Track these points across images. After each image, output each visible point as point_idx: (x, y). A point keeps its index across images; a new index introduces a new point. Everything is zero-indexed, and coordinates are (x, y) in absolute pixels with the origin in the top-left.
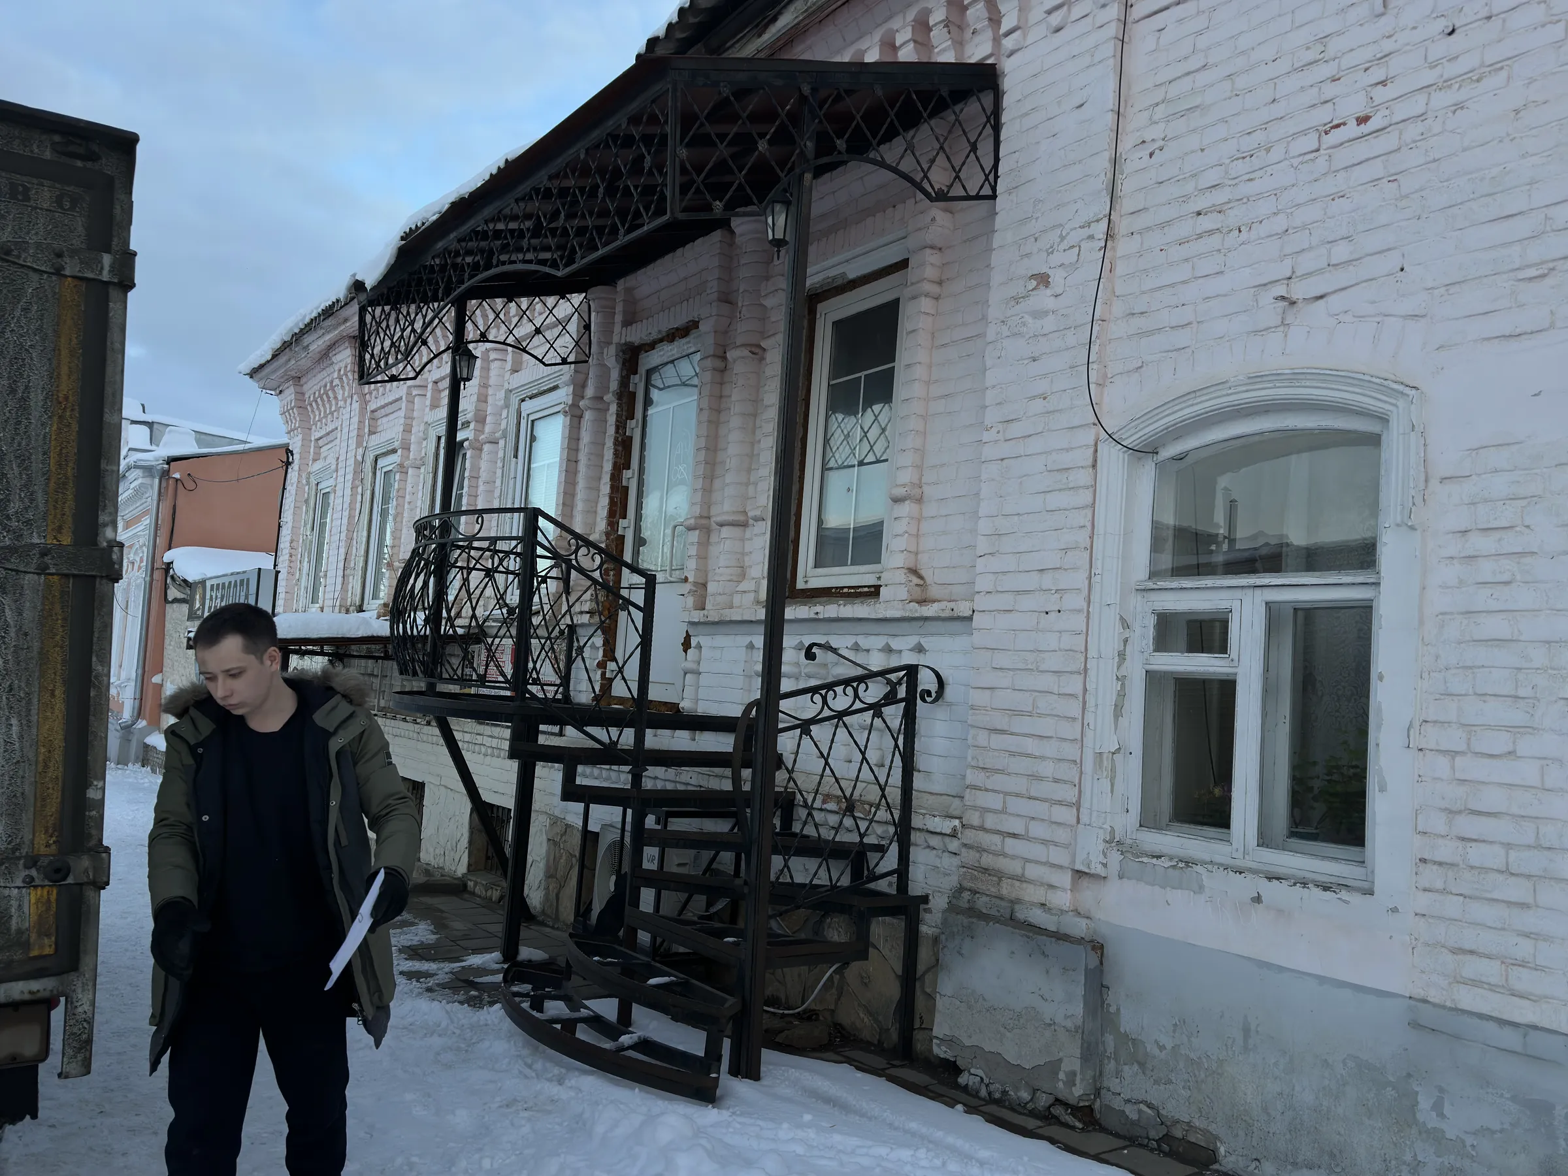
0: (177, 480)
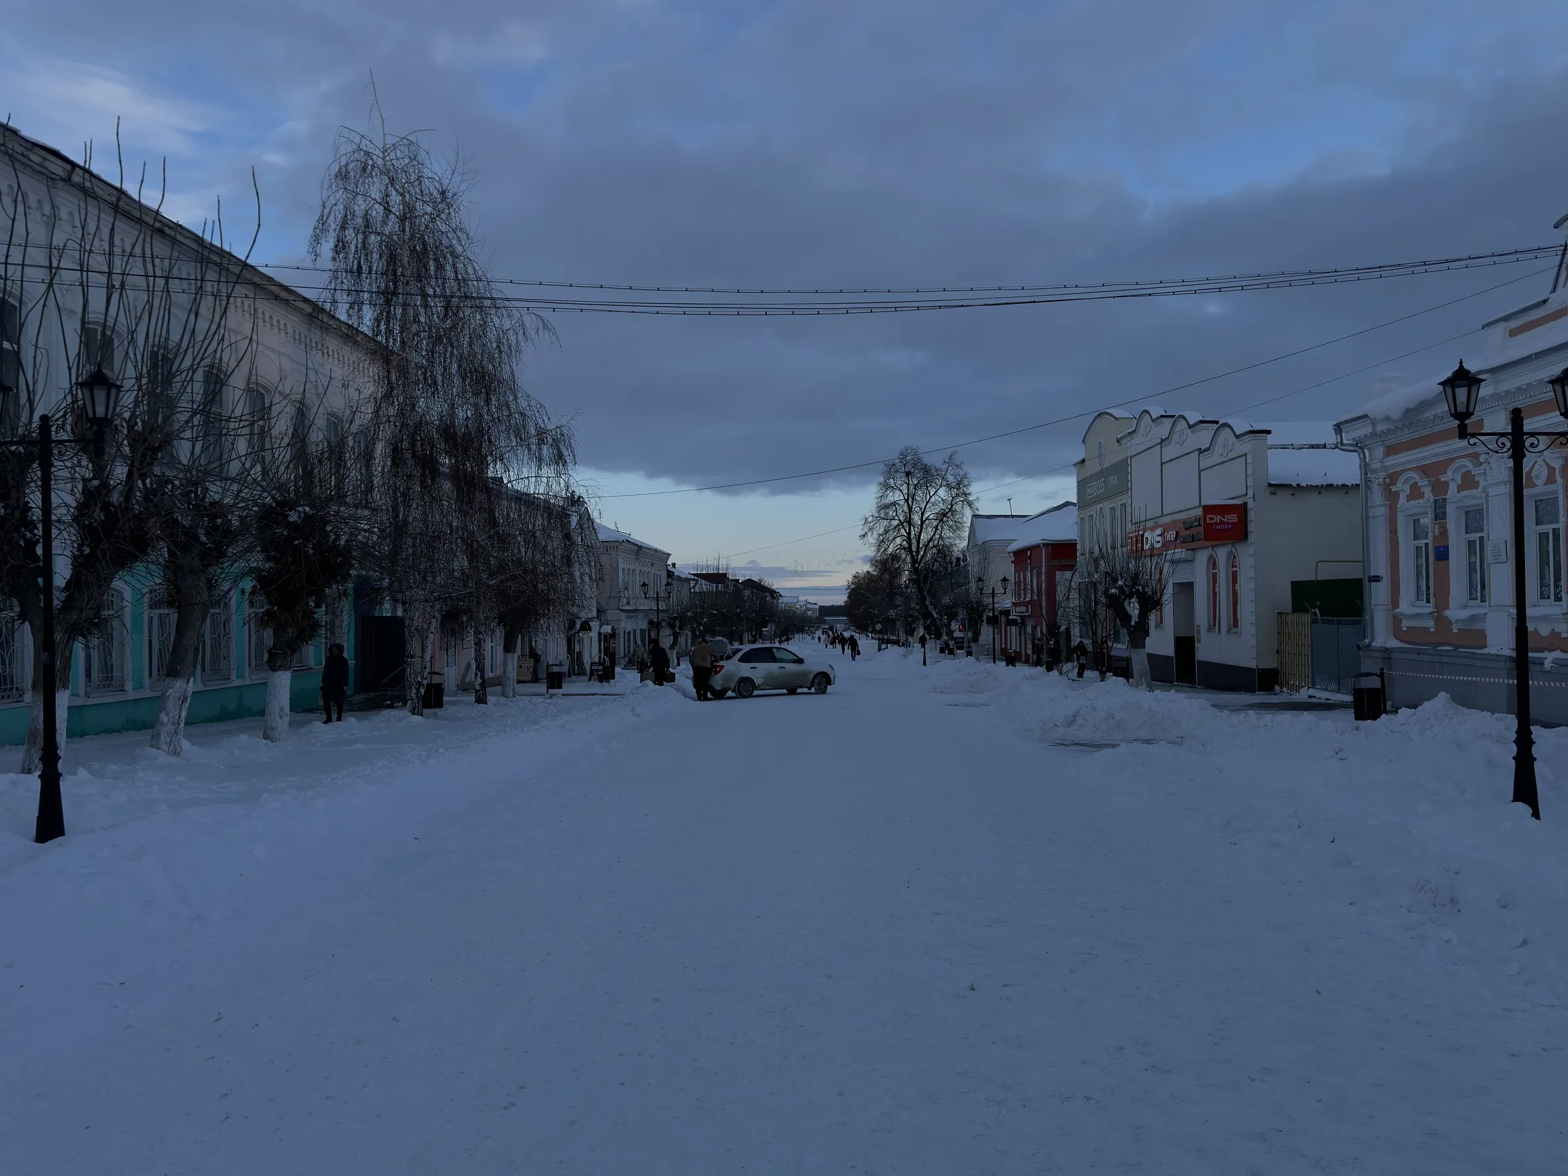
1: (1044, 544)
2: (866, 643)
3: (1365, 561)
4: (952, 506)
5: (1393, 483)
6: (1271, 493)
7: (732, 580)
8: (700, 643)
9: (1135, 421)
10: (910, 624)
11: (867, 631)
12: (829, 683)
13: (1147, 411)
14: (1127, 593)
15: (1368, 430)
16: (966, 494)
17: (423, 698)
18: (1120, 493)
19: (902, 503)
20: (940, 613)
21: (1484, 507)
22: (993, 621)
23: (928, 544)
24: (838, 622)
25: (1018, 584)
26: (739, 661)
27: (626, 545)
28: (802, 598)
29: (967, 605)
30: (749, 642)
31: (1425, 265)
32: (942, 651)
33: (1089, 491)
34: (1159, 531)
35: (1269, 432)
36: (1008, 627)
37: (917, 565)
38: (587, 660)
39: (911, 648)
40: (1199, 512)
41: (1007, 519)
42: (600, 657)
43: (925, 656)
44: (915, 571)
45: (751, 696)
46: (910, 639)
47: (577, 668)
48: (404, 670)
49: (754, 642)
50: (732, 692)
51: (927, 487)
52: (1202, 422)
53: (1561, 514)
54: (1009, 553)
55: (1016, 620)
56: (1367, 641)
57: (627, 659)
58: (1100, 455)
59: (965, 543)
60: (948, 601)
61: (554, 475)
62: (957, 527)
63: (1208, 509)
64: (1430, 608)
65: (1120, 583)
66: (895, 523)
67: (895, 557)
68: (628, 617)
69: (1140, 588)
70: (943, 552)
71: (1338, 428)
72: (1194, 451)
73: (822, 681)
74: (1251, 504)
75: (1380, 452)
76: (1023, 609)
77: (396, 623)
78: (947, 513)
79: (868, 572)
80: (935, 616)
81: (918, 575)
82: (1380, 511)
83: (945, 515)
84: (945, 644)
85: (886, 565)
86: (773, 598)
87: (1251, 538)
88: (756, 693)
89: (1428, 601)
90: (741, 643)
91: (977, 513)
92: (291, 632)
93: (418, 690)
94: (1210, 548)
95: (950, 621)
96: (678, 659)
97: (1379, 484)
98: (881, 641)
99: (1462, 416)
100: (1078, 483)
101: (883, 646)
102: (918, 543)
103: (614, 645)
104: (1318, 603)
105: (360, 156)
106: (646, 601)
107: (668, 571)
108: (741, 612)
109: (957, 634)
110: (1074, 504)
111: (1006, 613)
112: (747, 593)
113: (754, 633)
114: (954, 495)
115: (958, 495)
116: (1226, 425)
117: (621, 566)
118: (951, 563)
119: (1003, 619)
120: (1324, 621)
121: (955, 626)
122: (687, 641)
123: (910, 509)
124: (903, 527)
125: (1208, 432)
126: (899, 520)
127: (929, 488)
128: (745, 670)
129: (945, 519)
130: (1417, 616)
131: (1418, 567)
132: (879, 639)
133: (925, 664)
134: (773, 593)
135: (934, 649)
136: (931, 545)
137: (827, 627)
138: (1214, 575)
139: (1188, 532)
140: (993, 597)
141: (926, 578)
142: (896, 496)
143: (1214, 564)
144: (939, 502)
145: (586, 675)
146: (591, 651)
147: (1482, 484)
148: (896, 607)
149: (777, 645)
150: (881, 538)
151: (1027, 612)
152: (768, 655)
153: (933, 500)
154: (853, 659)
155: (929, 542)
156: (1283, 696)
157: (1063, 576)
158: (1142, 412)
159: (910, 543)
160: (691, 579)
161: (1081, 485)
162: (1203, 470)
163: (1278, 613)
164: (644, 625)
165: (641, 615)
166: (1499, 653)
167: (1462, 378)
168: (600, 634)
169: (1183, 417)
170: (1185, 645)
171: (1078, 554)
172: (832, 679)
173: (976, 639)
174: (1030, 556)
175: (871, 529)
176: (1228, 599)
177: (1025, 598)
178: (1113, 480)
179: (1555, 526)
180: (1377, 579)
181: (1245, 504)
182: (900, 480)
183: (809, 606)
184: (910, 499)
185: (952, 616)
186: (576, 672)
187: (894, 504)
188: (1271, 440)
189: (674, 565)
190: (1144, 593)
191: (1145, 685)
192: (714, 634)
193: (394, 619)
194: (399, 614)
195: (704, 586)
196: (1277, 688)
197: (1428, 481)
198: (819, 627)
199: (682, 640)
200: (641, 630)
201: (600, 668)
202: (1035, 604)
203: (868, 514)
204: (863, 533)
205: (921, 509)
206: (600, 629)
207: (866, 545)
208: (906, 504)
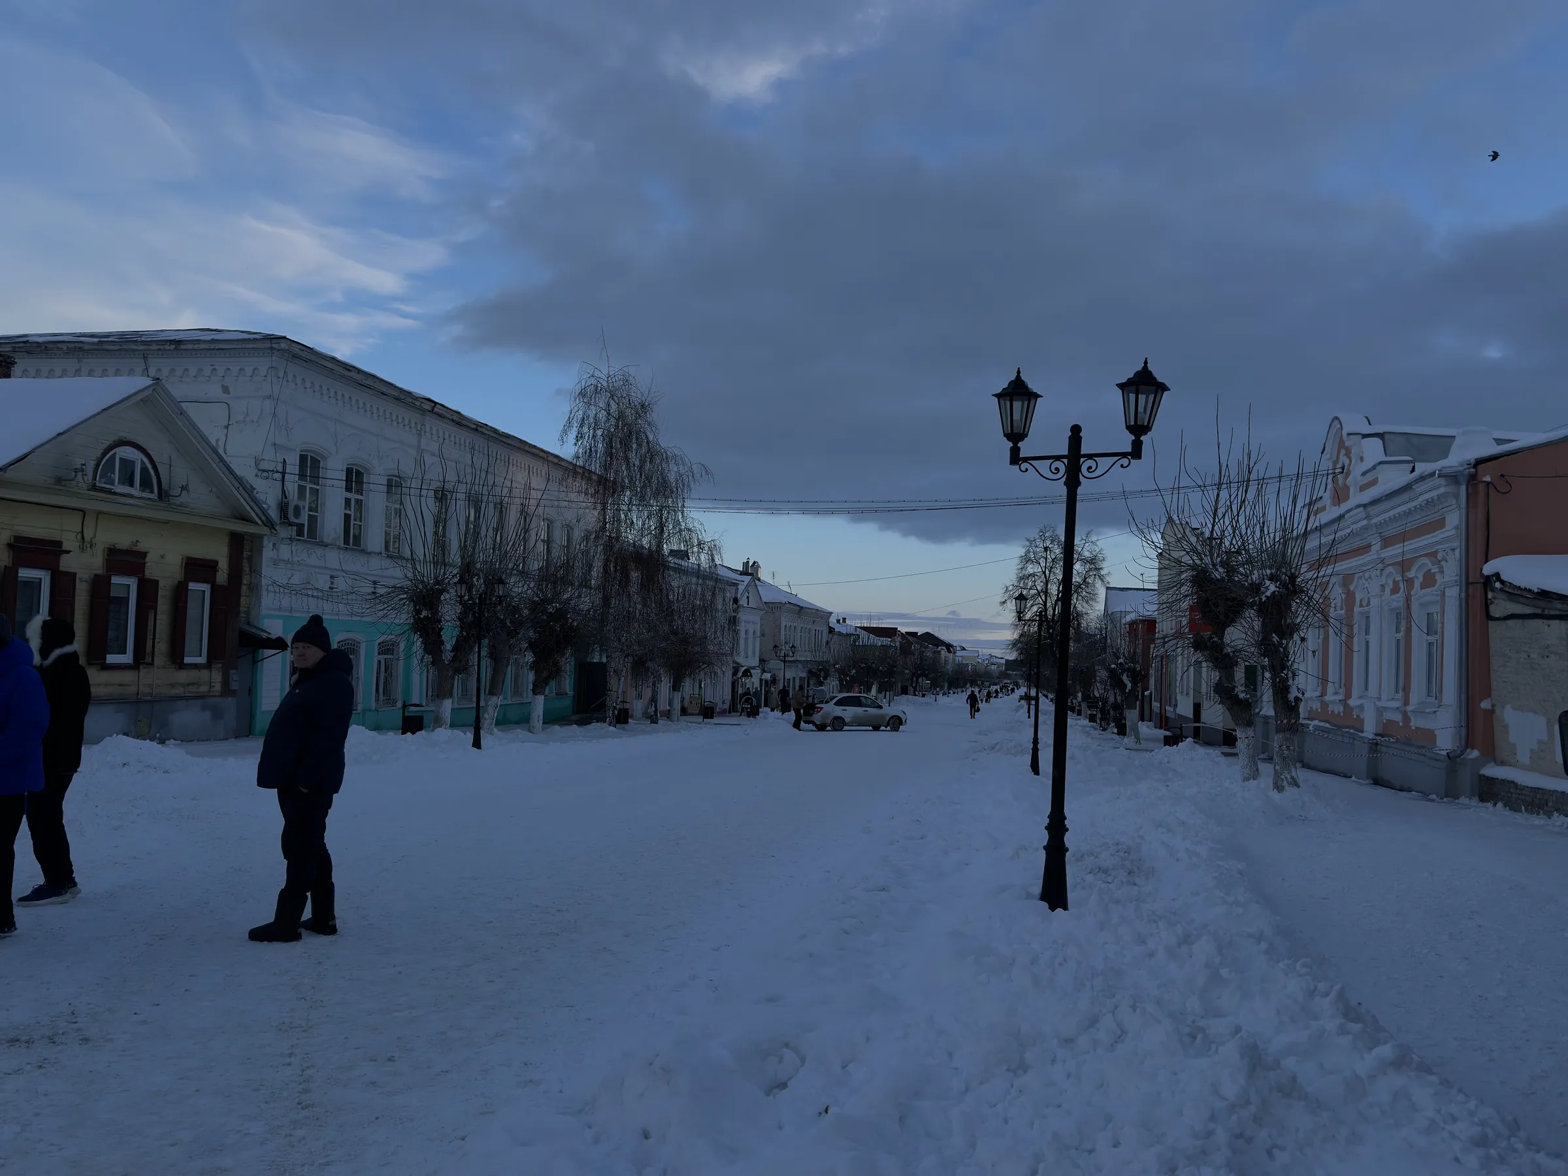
0: (1488, 483)
1: (1141, 620)
4: (1085, 579)
12: (901, 723)
16: (1099, 569)
17: (616, 717)
19: (1040, 574)
26: (834, 704)
27: (790, 605)
28: (987, 652)
30: (842, 692)
41: (1139, 592)
45: (841, 730)
48: (606, 699)
50: (829, 726)
58: (1169, 552)
59: (1100, 613)
62: (1093, 597)
65: (1121, 660)
66: (1034, 592)
68: (787, 667)
73: (896, 723)
77: (602, 667)
78: (1082, 585)
81: (1051, 640)
83: (1078, 587)
88: (845, 728)
91: (1108, 586)
92: (545, 674)
93: (613, 711)
102: (1053, 611)
105: (593, 381)
106: (806, 653)
107: (830, 628)
114: (1086, 569)
115: (1090, 570)
117: (783, 624)
123: (1047, 581)
124: (1041, 596)
126: (1037, 590)
128: (838, 711)
129: (1079, 591)
134: (949, 647)
142: (1036, 569)
152: (857, 702)
160: (857, 633)
164: (803, 674)
165: (800, 666)
168: (761, 680)
170: (1197, 709)
172: (904, 722)
174: (1136, 629)
175: (1011, 597)
182: (1039, 554)
184: (1047, 572)
187: (1033, 575)
189: (837, 621)
191: (1133, 737)
193: (600, 664)
194: (604, 660)
195: (870, 639)
201: (749, 706)
203: (1009, 583)
204: (1004, 600)
205: (1059, 580)
206: (761, 676)
207: (1007, 611)
208: (1043, 576)
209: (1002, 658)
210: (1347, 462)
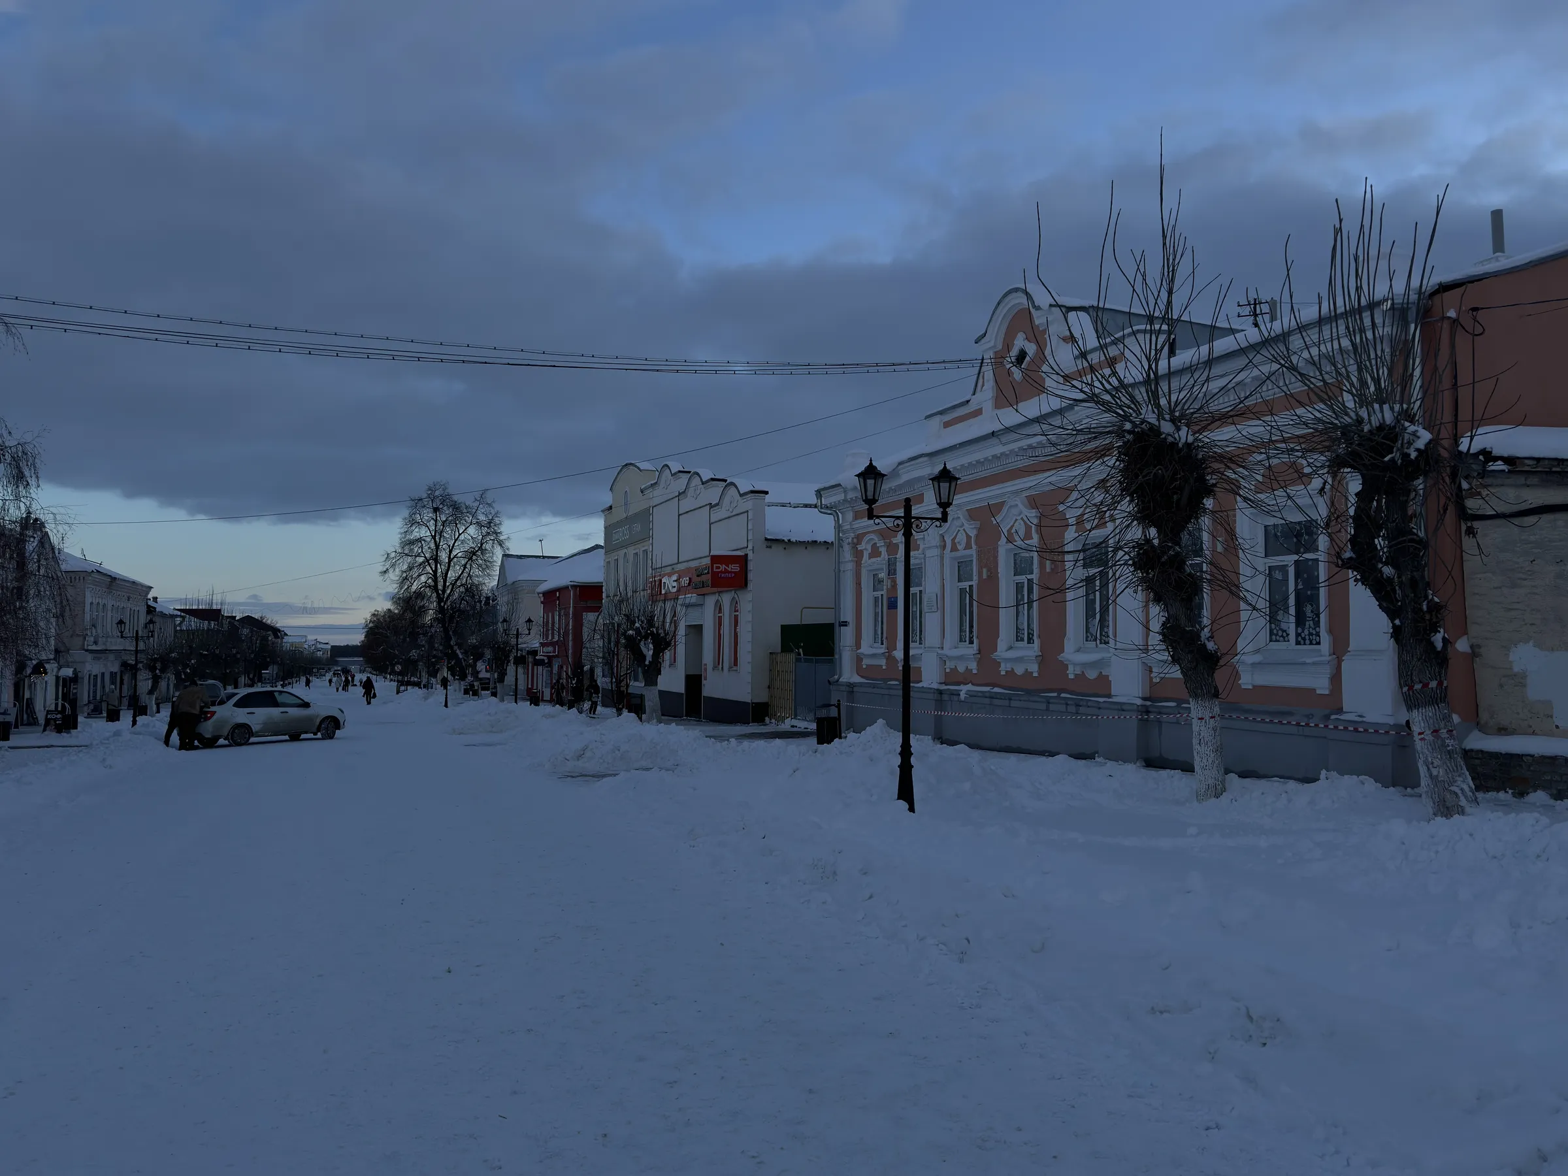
0: (1455, 322)
1: (572, 586)
2: (384, 686)
3: (837, 608)
4: (482, 545)
5: (859, 543)
6: (767, 547)
7: (228, 617)
8: (186, 687)
9: (657, 473)
10: (434, 664)
11: (386, 673)
12: (338, 727)
13: (667, 466)
14: (643, 634)
15: (841, 497)
16: (496, 533)
18: (643, 540)
19: (428, 539)
20: (465, 653)
21: (923, 566)
22: (520, 661)
23: (456, 582)
24: (354, 663)
25: (545, 624)
26: (234, 705)
27: (96, 575)
28: (311, 637)
29: (494, 646)
30: (245, 686)
31: (877, 366)
32: (466, 692)
33: (615, 537)
34: (675, 577)
35: (766, 493)
36: (535, 667)
37: (442, 604)
38: (39, 707)
39: (433, 690)
40: (708, 561)
41: (538, 559)
42: (57, 705)
43: (446, 698)
44: (441, 610)
45: (247, 743)
46: (433, 680)
47: (26, 716)
49: (252, 686)
50: (224, 739)
51: (456, 524)
52: (713, 479)
53: (974, 574)
54: (539, 594)
55: (543, 660)
56: (836, 677)
57: (92, 707)
58: (626, 504)
59: (495, 583)
60: (475, 641)
61: (11, 498)
62: (487, 566)
63: (715, 559)
64: (882, 649)
65: (637, 625)
66: (421, 560)
67: (419, 595)
68: (94, 659)
69: (654, 630)
70: (471, 591)
71: (819, 493)
72: (706, 505)
73: (330, 726)
74: (750, 556)
75: (850, 516)
76: (550, 649)
78: (477, 551)
79: (389, 610)
80: (461, 656)
81: (444, 615)
82: (849, 566)
83: (474, 553)
84: (470, 685)
85: (409, 603)
86: (276, 637)
87: (750, 586)
88: (253, 740)
89: (882, 644)
90: (236, 687)
91: (508, 552)
94: (717, 594)
95: (475, 661)
96: (158, 705)
97: (849, 544)
98: (401, 683)
99: (870, 502)
100: (605, 528)
101: (402, 688)
102: (445, 582)
103: (75, 691)
104: (802, 644)
106: (122, 640)
107: (149, 607)
108: (237, 653)
109: (483, 675)
110: (601, 547)
111: (534, 653)
112: (245, 631)
113: (251, 676)
114: (484, 533)
115: (488, 534)
116: (732, 484)
117: (88, 600)
118: (480, 602)
119: (530, 659)
120: (806, 661)
121: (481, 666)
122: (168, 685)
123: (437, 546)
124: (429, 564)
125: (716, 490)
126: (425, 557)
127: (458, 526)
128: (241, 716)
129: (474, 557)
130: (874, 656)
131: (876, 614)
132: (398, 681)
133: (446, 706)
134: (276, 632)
135: (458, 690)
136: (459, 583)
137: (339, 668)
138: (720, 618)
139: (699, 579)
140: (517, 638)
141: (452, 618)
142: (423, 532)
143: (720, 609)
144: (469, 540)
145: (38, 724)
146: (45, 696)
147: (922, 547)
148: (419, 647)
149: (279, 688)
150: (405, 575)
151: (554, 652)
152: (268, 700)
153: (462, 537)
154: (369, 703)
155: (457, 580)
156: (771, 726)
157: (590, 617)
158: (663, 467)
159: (435, 580)
160: (177, 616)
161: (609, 530)
162: (713, 523)
163: (770, 653)
164: (115, 668)
165: (111, 657)
166: (930, 686)
167: (871, 473)
168: (57, 678)
169: (698, 474)
170: (694, 682)
171: (604, 595)
172: (342, 723)
173: (501, 679)
174: (558, 597)
175: (393, 565)
176: (730, 643)
177: (553, 637)
178: (637, 527)
179: (970, 583)
180: (845, 624)
181: (746, 555)
182: (428, 515)
183: (319, 646)
184: (437, 535)
185: (479, 657)
186: (25, 723)
187: (420, 540)
188: (768, 498)
189: (155, 599)
190: (658, 634)
191: (654, 720)
192: (204, 677)
195: (194, 623)
196: (767, 718)
197: (884, 542)
198: (329, 669)
199: (163, 684)
200: (111, 673)
201: (59, 716)
202: (562, 644)
203: (390, 550)
204: (385, 569)
205: (449, 546)
206: (58, 672)
207: (388, 582)
208: (433, 541)
209: (327, 643)
210: (1031, 349)
